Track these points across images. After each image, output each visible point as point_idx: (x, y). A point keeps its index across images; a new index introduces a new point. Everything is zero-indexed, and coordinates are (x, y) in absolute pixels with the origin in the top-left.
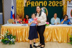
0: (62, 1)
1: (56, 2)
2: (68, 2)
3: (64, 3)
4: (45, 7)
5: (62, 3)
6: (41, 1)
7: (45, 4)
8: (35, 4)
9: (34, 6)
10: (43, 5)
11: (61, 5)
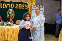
0: (28, 4)
1: (22, 5)
2: (33, 5)
3: (29, 6)
4: (12, 9)
5: (28, 6)
6: (8, 4)
7: (12, 7)
8: (2, 6)
9: (2, 8)
10: (11, 7)
11: (27, 8)
